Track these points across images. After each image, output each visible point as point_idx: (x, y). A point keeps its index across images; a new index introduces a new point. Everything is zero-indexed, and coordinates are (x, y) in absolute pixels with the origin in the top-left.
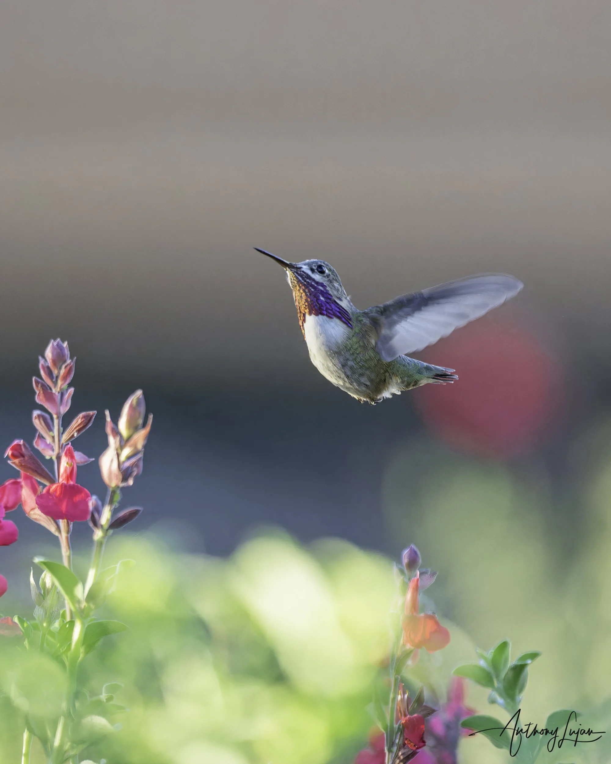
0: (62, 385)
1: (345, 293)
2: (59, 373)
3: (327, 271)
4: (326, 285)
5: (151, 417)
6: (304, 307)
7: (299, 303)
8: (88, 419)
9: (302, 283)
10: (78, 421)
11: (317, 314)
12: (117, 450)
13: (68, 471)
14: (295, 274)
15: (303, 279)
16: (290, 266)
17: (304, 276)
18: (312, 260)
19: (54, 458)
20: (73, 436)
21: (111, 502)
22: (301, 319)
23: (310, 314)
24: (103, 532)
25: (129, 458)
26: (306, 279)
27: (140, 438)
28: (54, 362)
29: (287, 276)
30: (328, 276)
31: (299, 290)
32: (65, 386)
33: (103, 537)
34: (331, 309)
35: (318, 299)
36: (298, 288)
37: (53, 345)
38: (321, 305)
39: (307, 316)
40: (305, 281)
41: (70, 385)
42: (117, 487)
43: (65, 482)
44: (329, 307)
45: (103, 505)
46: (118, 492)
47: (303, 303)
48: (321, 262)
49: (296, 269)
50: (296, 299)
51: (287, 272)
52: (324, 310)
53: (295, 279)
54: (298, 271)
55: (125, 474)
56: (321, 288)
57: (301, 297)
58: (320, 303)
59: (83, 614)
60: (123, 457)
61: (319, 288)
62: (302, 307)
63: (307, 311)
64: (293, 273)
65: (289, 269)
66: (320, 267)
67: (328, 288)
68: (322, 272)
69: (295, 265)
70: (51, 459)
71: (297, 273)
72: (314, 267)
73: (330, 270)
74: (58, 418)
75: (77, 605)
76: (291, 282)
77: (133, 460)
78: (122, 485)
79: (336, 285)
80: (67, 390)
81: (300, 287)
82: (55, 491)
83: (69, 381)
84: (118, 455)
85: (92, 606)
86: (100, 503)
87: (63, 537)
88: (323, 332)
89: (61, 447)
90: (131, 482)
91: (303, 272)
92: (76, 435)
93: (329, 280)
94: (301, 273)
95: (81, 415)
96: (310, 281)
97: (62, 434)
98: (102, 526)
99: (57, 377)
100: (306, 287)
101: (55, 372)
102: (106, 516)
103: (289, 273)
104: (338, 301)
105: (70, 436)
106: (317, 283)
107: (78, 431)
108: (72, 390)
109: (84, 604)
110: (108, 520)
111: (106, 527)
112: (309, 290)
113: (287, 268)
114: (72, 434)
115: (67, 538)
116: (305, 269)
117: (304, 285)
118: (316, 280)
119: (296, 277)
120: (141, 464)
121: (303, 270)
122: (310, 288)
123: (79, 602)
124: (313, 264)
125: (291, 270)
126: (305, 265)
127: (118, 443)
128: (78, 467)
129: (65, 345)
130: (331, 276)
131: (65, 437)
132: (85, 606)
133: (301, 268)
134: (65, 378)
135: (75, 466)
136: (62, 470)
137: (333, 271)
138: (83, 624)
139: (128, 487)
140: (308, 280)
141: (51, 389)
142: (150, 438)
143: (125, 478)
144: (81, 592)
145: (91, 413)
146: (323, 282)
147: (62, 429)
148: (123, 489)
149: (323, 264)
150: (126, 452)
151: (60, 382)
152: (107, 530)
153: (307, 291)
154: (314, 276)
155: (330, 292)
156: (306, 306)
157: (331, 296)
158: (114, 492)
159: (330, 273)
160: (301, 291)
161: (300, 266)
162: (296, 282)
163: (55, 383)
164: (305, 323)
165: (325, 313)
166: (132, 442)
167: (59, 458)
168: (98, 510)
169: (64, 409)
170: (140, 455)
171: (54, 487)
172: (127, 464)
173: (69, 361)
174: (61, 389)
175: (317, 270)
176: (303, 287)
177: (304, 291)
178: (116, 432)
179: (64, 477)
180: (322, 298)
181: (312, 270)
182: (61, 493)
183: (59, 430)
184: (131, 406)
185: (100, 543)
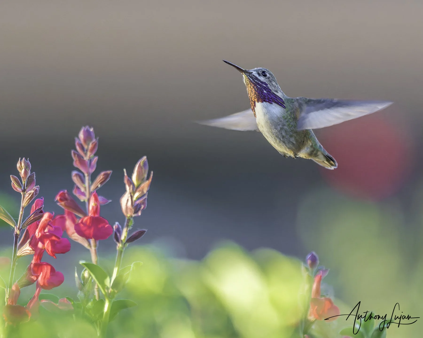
0: (90, 155)
1: (280, 88)
2: (88, 147)
3: (268, 75)
4: (267, 83)
5: (152, 172)
6: (254, 98)
7: (251, 95)
8: (107, 176)
9: (252, 82)
10: (101, 177)
11: (262, 102)
12: (130, 193)
13: (95, 209)
14: (248, 77)
15: (253, 80)
16: (245, 72)
17: (254, 78)
18: (259, 68)
19: (86, 201)
20: (97, 187)
21: (128, 226)
22: (252, 105)
23: (258, 101)
24: (122, 245)
25: (138, 199)
26: (255, 80)
27: (145, 186)
28: (85, 141)
29: (243, 78)
30: (269, 78)
31: (250, 87)
32: (92, 155)
33: (122, 248)
34: (271, 98)
35: (262, 92)
36: (250, 85)
37: (84, 130)
38: (265, 96)
39: (256, 103)
40: (254, 81)
41: (95, 155)
42: (131, 216)
43: (93, 215)
44: (269, 96)
45: (123, 228)
46: (132, 219)
47: (253, 95)
48: (264, 69)
49: (249, 74)
50: (248, 93)
51: (243, 75)
52: (266, 99)
53: (248, 80)
54: (250, 75)
55: (136, 208)
56: (264, 85)
57: (252, 91)
58: (264, 94)
59: (110, 296)
60: (134, 198)
61: (263, 86)
62: (253, 97)
63: (256, 100)
64: (247, 76)
65: (245, 73)
66: (264, 72)
67: (269, 86)
68: (265, 76)
69: (248, 71)
70: (84, 202)
71: (249, 76)
72: (260, 73)
73: (270, 74)
74: (88, 175)
75: (106, 291)
76: (246, 82)
77: (141, 200)
78: (134, 215)
79: (274, 83)
80: (93, 158)
81: (251, 85)
82: (86, 221)
83: (94, 152)
84: (132, 197)
85: (116, 291)
86: (120, 227)
87: (93, 250)
88: (268, 112)
89: (90, 194)
90: (140, 214)
91: (253, 75)
92: (99, 186)
93: (269, 81)
94: (252, 76)
95: (102, 173)
96: (257, 81)
97: (91, 185)
98: (122, 241)
99: (87, 150)
100: (255, 85)
101: (86, 147)
102: (124, 235)
103: (244, 76)
104: (275, 93)
105: (96, 187)
106: (262, 82)
107: (101, 183)
108: (96, 158)
109: (111, 290)
110: (125, 237)
111: (124, 242)
112: (257, 87)
113: (244, 74)
114: (97, 186)
115: (95, 250)
116: (255, 73)
117: (254, 84)
118: (261, 80)
119: (248, 78)
120: (146, 202)
121: (253, 74)
122: (258, 85)
123: (108, 289)
124: (259, 71)
125: (246, 74)
126: (254, 71)
127: (131, 189)
128: (100, 206)
129: (92, 130)
130: (271, 78)
131: (93, 188)
132: (111, 291)
133: (252, 73)
134: (92, 150)
135: (99, 206)
136: (91, 208)
137: (272, 74)
138: (110, 301)
139: (138, 216)
140: (256, 81)
141: (83, 157)
142: (151, 186)
143: (136, 212)
144: (109, 282)
145: (109, 172)
146: (266, 82)
147: (90, 182)
148: (135, 218)
149: (265, 71)
150: (137, 195)
151: (89, 153)
152: (125, 243)
153: (255, 87)
154: (259, 78)
155: (271, 88)
156: (255, 97)
157: (271, 90)
158: (129, 220)
159: (270, 76)
160: (252, 87)
161: (251, 72)
162: (248, 82)
163: (86, 154)
164: (255, 107)
165: (267, 100)
166: (140, 188)
167: (89, 200)
168: (119, 231)
169: (92, 171)
170: (146, 197)
171: (86, 218)
172: (138, 202)
173: (94, 140)
174: (90, 158)
175: (262, 74)
176: (253, 85)
177: (254, 87)
178: (131, 183)
179: (92, 213)
180: (265, 92)
181: (259, 74)
182: (90, 222)
183: (89, 183)
184: (139, 166)
185: (121, 252)
